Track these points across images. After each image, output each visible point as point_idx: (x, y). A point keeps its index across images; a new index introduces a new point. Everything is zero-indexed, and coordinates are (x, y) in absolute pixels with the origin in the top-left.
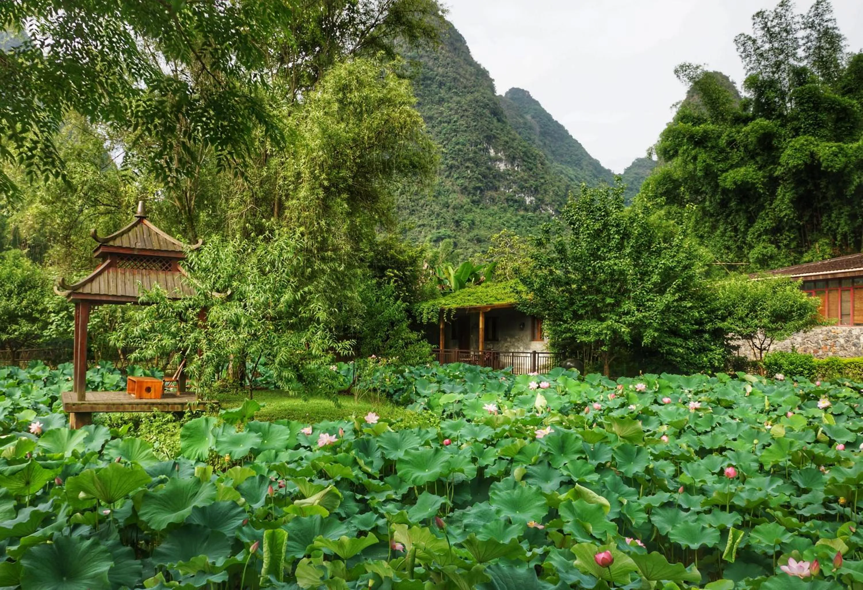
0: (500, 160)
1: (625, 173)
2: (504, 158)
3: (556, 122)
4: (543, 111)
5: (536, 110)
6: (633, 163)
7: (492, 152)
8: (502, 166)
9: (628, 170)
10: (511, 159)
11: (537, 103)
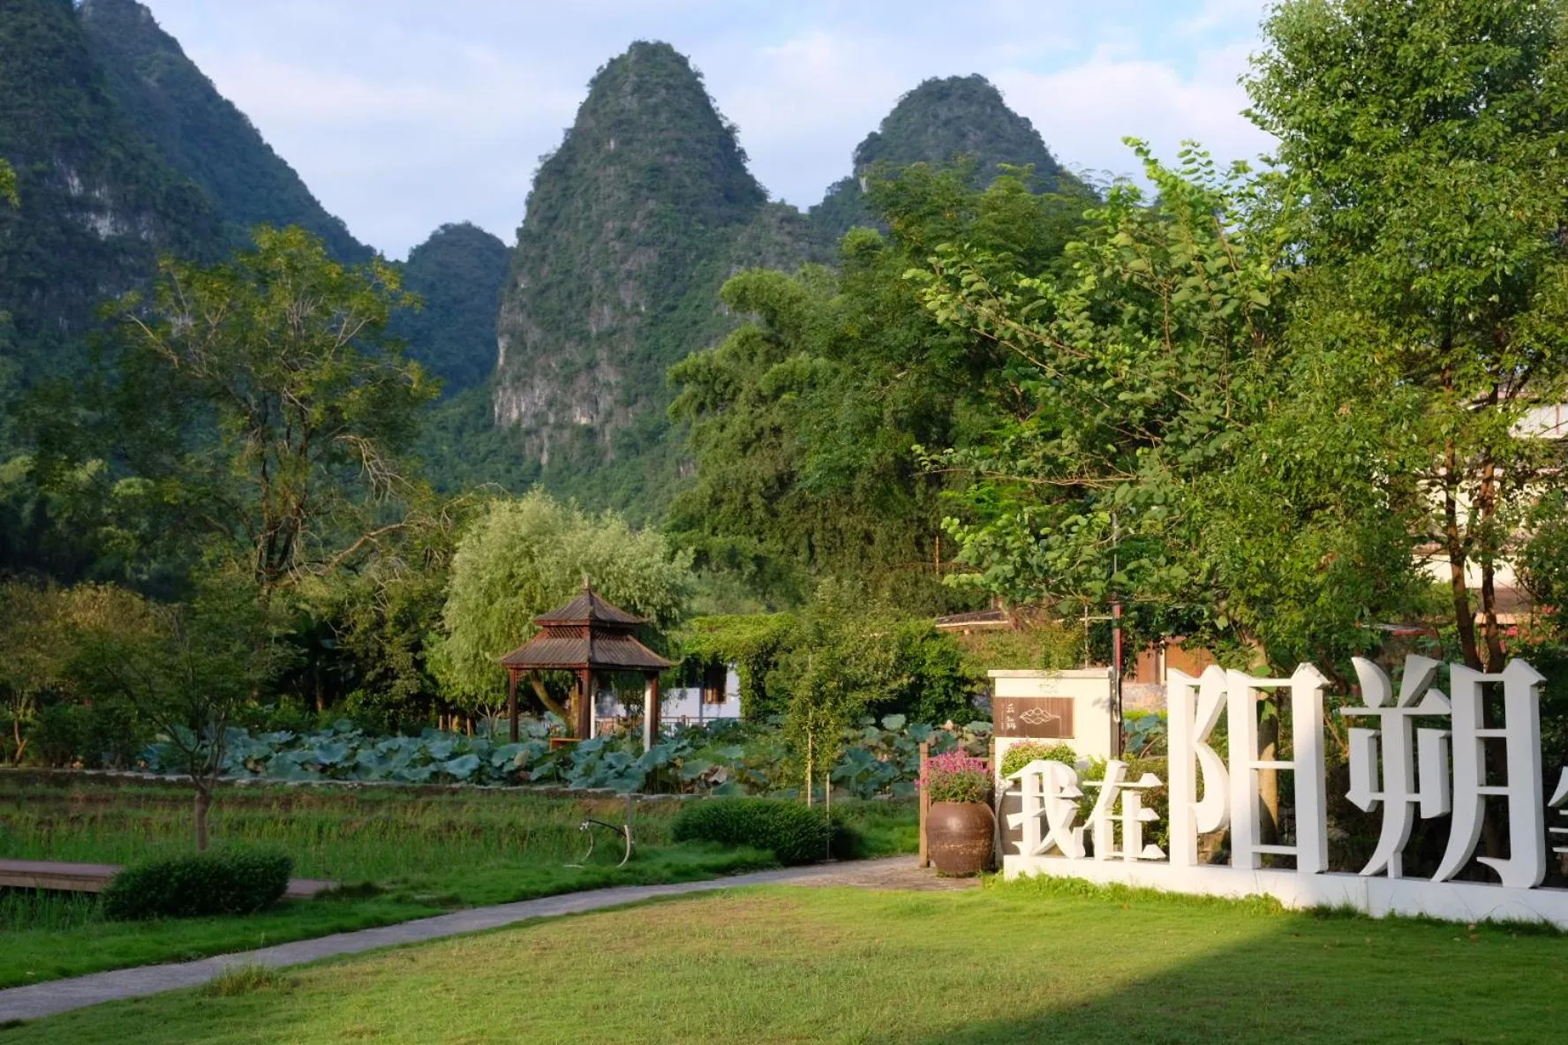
0: (100, 209)
1: (412, 259)
2: (109, 202)
3: (229, 104)
4: (191, 68)
5: (171, 63)
6: (434, 237)
7: (75, 185)
8: (104, 227)
9: (419, 253)
10: (128, 210)
11: (171, 44)
